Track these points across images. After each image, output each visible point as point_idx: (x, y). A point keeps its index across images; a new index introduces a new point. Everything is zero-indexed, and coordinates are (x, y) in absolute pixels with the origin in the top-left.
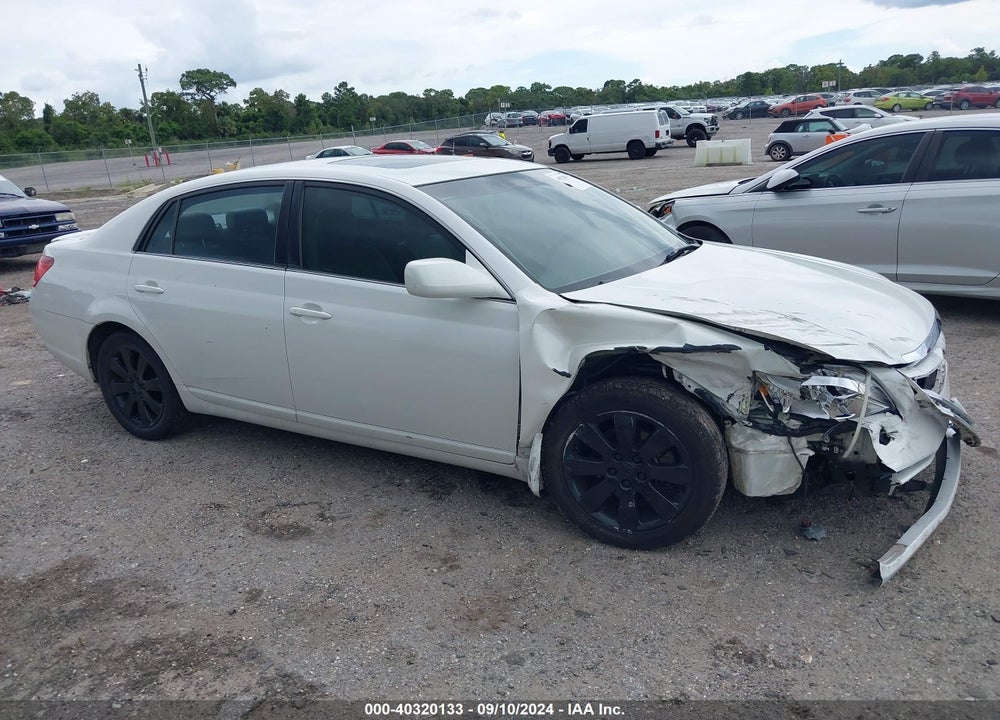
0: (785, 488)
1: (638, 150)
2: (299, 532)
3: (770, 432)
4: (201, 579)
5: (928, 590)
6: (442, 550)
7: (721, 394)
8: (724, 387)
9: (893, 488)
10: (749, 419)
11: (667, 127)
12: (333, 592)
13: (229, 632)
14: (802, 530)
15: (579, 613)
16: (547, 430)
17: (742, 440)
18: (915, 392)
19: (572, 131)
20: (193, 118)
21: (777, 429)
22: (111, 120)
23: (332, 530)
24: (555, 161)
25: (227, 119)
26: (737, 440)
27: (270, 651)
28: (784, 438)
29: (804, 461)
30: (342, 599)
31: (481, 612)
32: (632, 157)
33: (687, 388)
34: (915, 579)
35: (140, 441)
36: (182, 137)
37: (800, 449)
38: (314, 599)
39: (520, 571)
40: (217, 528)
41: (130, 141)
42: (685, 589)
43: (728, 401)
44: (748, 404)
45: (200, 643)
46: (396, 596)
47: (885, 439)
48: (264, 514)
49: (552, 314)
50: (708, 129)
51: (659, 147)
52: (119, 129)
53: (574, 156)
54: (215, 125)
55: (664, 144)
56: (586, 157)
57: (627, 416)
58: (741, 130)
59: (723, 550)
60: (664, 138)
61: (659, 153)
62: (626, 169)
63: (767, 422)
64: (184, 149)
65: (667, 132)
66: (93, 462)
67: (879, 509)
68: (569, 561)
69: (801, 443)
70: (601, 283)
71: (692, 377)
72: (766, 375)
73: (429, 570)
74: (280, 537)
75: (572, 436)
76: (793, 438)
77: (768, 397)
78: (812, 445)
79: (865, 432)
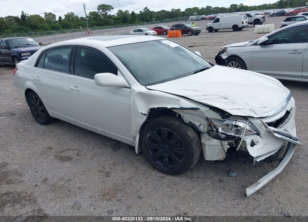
0: (219, 158)
1: (236, 28)
2: (69, 159)
3: (215, 138)
4: (33, 173)
5: (265, 200)
6: (107, 169)
7: (197, 124)
8: (198, 122)
9: (254, 163)
10: (208, 133)
11: (247, 20)
12: (68, 181)
13: (32, 192)
14: (228, 173)
15: (139, 197)
16: (141, 132)
17: (205, 140)
18: (266, 128)
19: (214, 22)
20: (101, 19)
21: (217, 137)
22: (77, 21)
23: (78, 159)
24: (208, 32)
25: (111, 19)
26: (203, 140)
27: (40, 200)
28: (220, 141)
29: (226, 149)
30: (69, 184)
31: (109, 193)
32: (234, 31)
33: (185, 121)
34: (262, 195)
35: (40, 125)
36: (98, 25)
37: (225, 145)
38: (61, 183)
39: (128, 179)
40: (45, 156)
41: (81, 27)
42: (178, 191)
43: (199, 127)
44: (207, 128)
45: (23, 195)
46: (86, 185)
47: (253, 144)
48: (61, 152)
49: (141, 94)
50: (261, 20)
51: (243, 27)
52: (80, 23)
53: (215, 30)
54: (107, 21)
55: (245, 26)
56: (219, 31)
57: (165, 130)
58: (274, 21)
59: (198, 177)
60: (245, 24)
61: (243, 29)
62: (230, 35)
63: (214, 135)
64: (98, 29)
65: (247, 22)
66: (24, 131)
67: (261, 166)
68: (145, 177)
69: (226, 143)
70: (163, 82)
71: (187, 118)
72: (210, 119)
73: (100, 176)
74: (62, 160)
75: (148, 135)
76: (222, 141)
77: (213, 126)
78: (229, 144)
79: (244, 142)
